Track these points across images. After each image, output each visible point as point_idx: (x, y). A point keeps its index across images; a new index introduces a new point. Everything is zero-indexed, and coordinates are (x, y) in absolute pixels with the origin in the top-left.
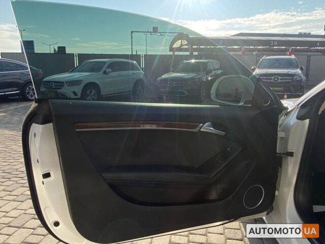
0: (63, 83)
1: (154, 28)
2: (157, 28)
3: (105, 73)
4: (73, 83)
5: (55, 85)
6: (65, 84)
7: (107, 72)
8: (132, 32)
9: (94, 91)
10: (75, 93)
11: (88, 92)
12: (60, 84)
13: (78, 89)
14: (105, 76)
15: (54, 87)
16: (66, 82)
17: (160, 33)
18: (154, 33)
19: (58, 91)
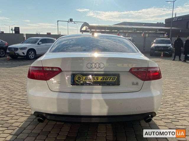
0: (18, 48)
1: (70, 19)
2: (72, 19)
3: (38, 44)
4: (22, 49)
5: (14, 50)
6: (19, 49)
7: (39, 44)
8: (58, 21)
9: (33, 53)
10: (23, 53)
11: (30, 53)
12: (16, 49)
13: (25, 52)
14: (38, 45)
15: (13, 50)
16: (19, 48)
17: (74, 22)
18: (70, 22)
19: (16, 52)
